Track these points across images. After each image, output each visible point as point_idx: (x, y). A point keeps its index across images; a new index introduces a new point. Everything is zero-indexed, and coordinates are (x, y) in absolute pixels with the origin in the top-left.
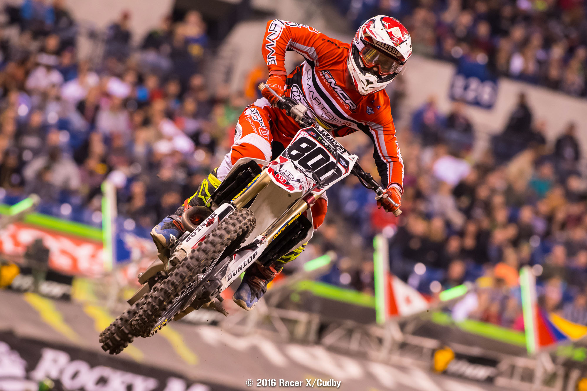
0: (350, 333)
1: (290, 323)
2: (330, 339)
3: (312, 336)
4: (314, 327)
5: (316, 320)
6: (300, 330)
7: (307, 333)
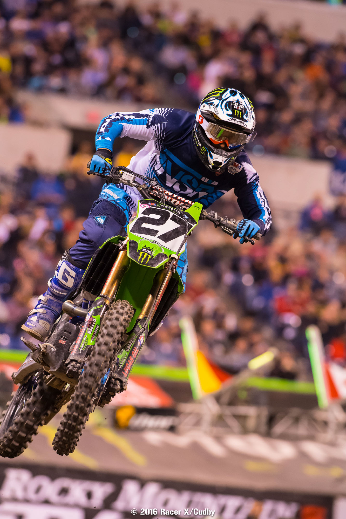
0: (297, 420)
1: (242, 418)
2: (279, 428)
3: (263, 428)
4: (264, 419)
5: (265, 412)
6: (251, 423)
7: (258, 425)
